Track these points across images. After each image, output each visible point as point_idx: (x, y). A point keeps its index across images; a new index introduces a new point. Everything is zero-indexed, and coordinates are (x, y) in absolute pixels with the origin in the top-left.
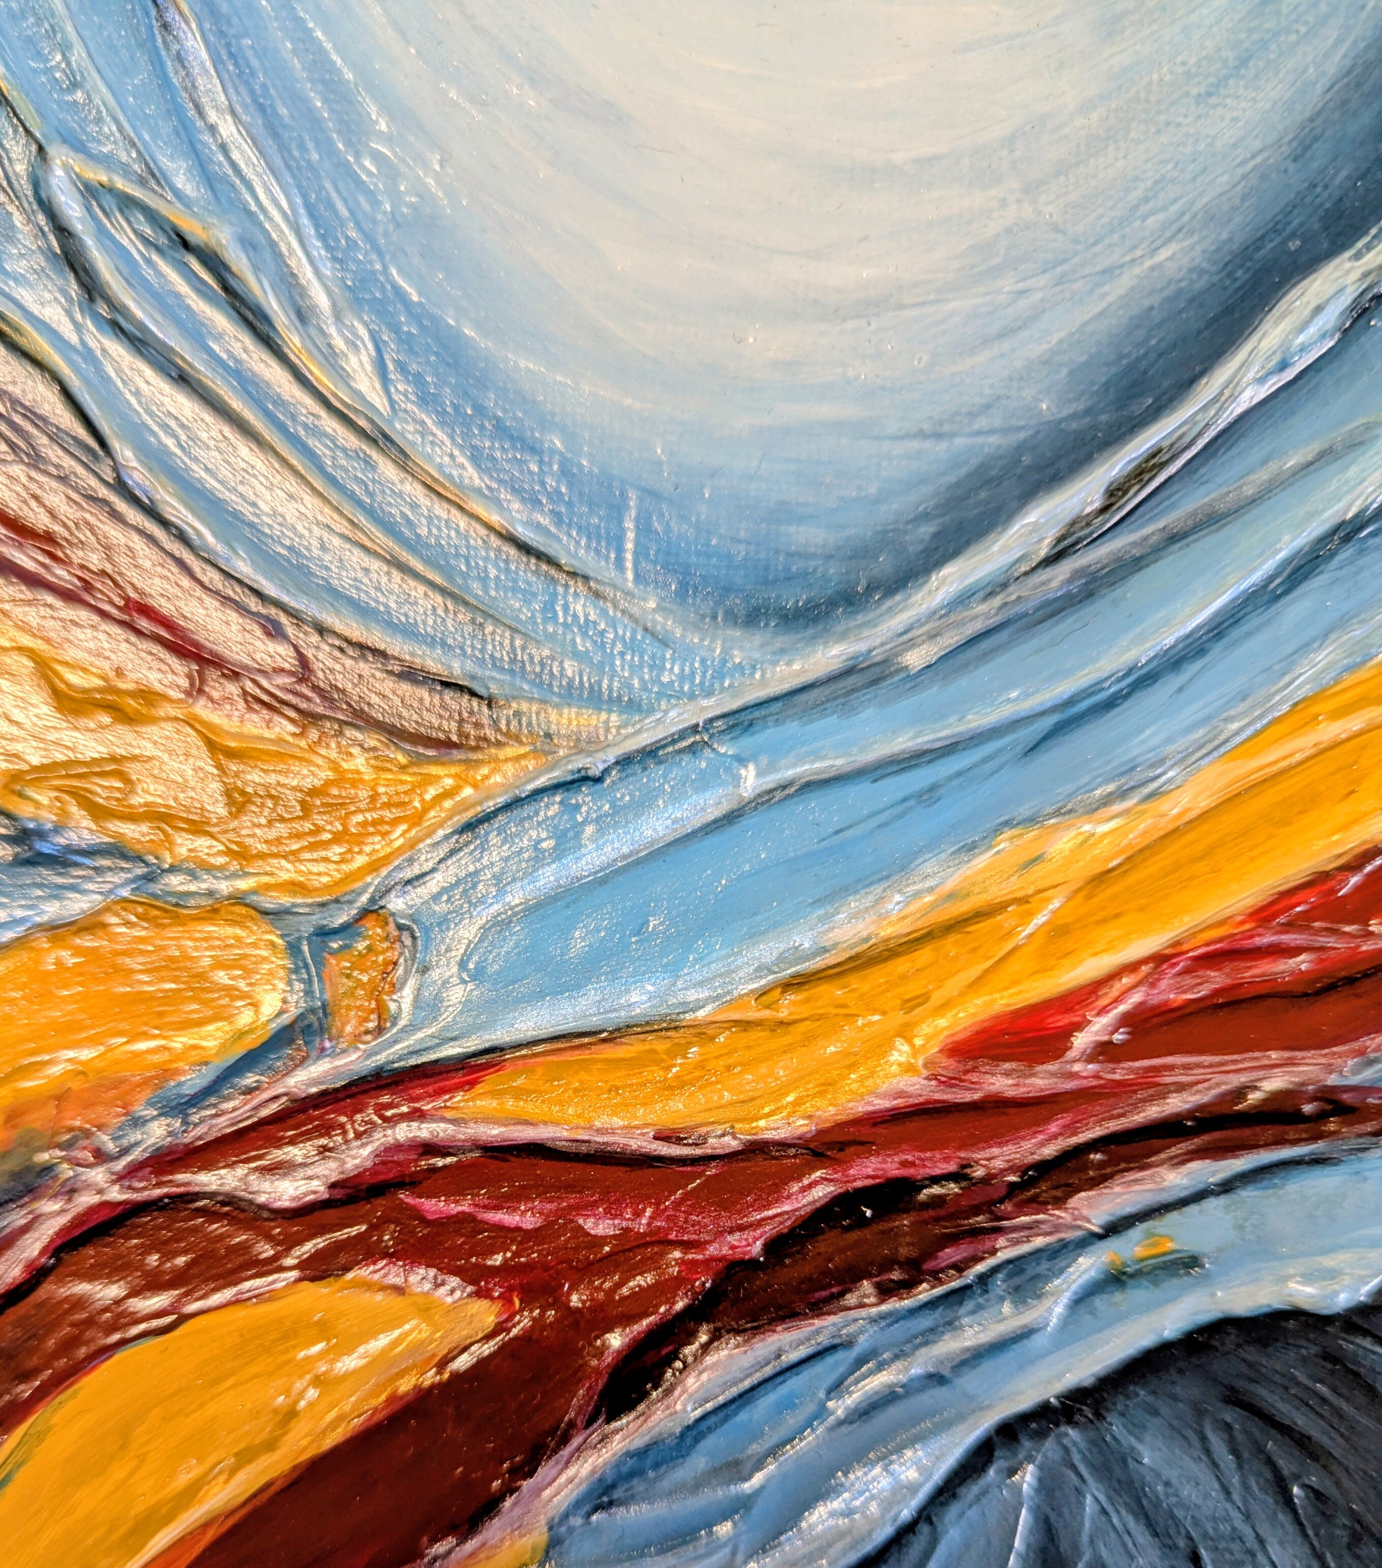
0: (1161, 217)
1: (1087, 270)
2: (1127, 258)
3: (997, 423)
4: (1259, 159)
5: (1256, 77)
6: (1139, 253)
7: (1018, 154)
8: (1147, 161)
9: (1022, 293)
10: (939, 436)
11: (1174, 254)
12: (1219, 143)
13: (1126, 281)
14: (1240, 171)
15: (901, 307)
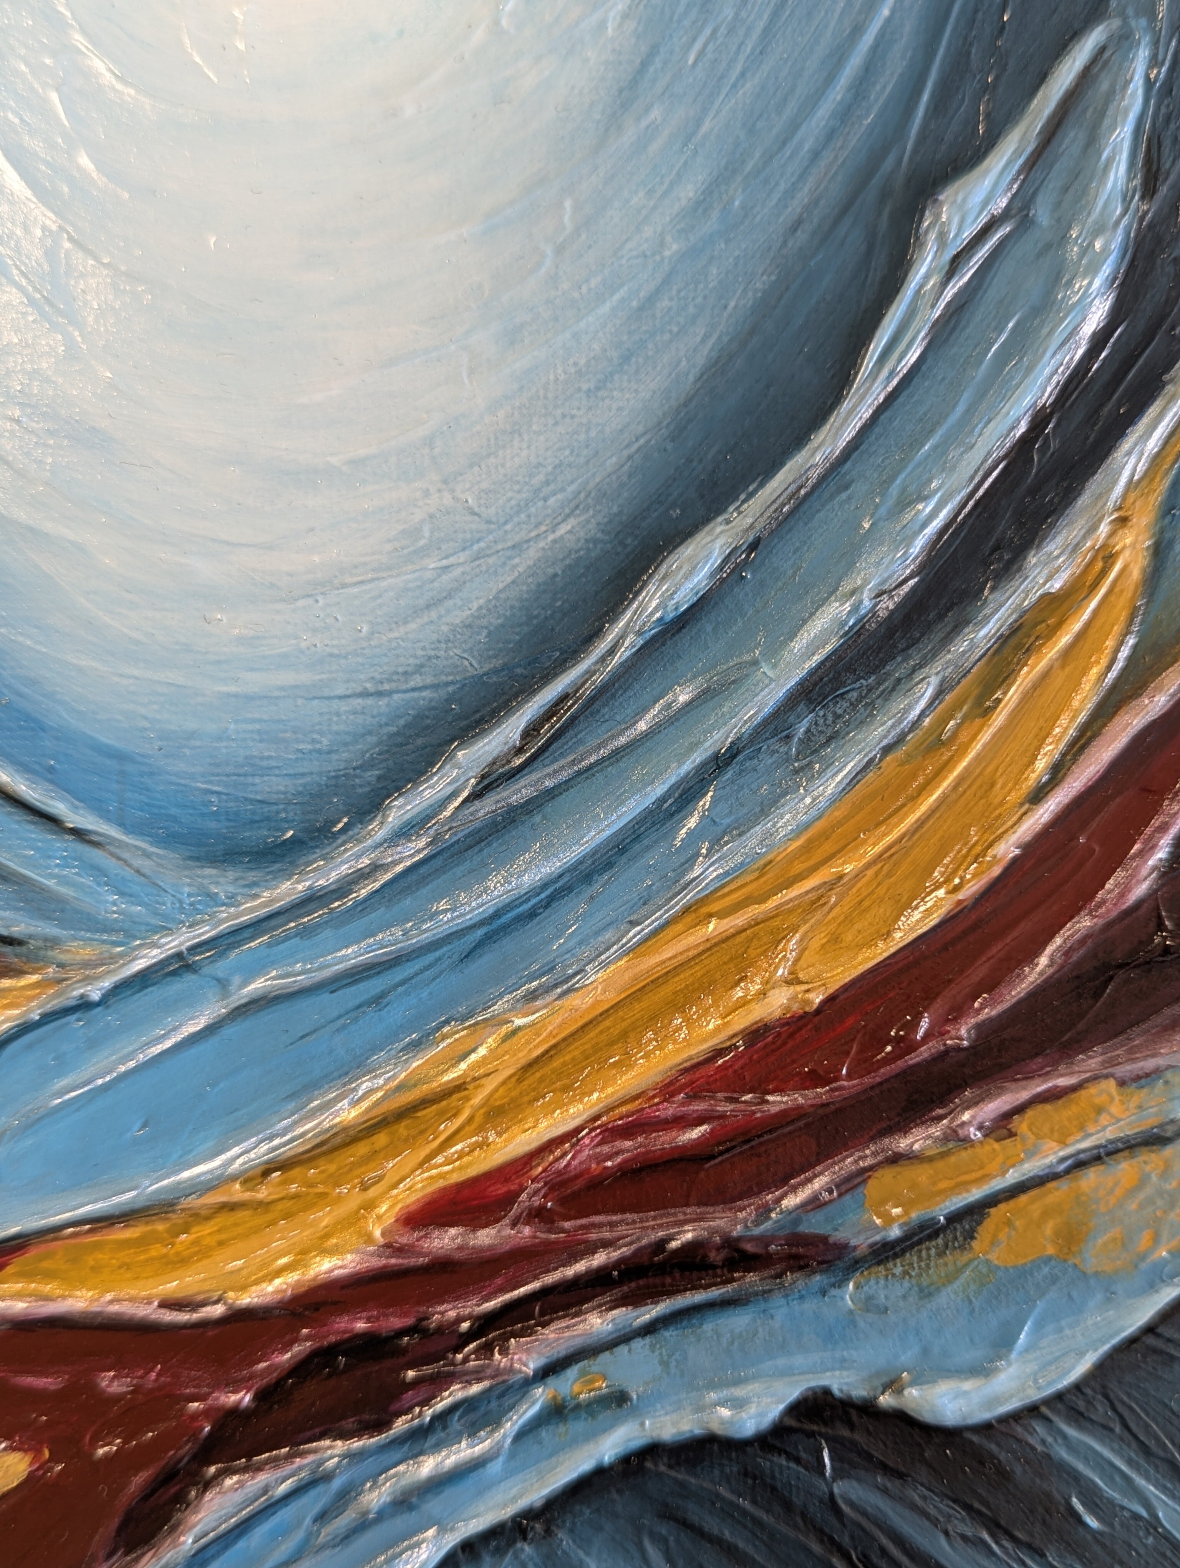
0: (560, 496)
1: (500, 546)
2: (533, 534)
3: (429, 680)
4: (642, 441)
5: (637, 371)
6: (543, 528)
7: (437, 451)
8: (547, 449)
9: (446, 568)
10: (380, 694)
11: (573, 527)
12: (608, 430)
13: (532, 554)
14: (626, 453)
15: (344, 586)
